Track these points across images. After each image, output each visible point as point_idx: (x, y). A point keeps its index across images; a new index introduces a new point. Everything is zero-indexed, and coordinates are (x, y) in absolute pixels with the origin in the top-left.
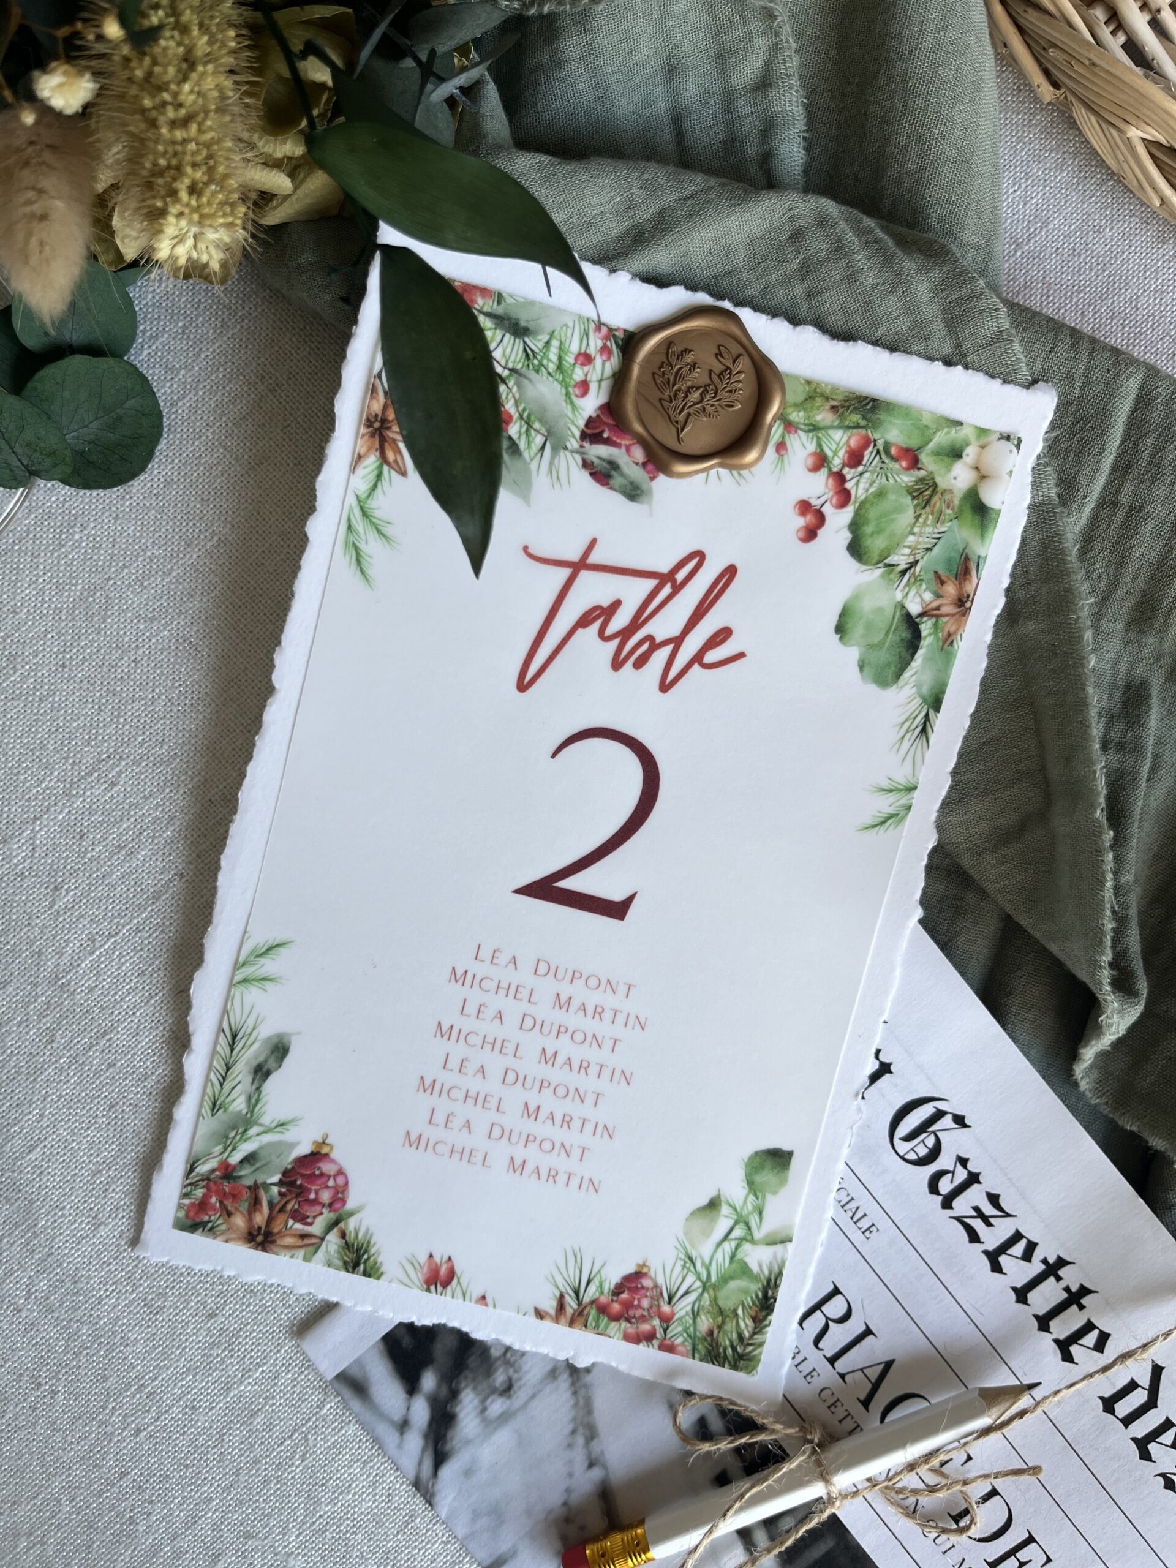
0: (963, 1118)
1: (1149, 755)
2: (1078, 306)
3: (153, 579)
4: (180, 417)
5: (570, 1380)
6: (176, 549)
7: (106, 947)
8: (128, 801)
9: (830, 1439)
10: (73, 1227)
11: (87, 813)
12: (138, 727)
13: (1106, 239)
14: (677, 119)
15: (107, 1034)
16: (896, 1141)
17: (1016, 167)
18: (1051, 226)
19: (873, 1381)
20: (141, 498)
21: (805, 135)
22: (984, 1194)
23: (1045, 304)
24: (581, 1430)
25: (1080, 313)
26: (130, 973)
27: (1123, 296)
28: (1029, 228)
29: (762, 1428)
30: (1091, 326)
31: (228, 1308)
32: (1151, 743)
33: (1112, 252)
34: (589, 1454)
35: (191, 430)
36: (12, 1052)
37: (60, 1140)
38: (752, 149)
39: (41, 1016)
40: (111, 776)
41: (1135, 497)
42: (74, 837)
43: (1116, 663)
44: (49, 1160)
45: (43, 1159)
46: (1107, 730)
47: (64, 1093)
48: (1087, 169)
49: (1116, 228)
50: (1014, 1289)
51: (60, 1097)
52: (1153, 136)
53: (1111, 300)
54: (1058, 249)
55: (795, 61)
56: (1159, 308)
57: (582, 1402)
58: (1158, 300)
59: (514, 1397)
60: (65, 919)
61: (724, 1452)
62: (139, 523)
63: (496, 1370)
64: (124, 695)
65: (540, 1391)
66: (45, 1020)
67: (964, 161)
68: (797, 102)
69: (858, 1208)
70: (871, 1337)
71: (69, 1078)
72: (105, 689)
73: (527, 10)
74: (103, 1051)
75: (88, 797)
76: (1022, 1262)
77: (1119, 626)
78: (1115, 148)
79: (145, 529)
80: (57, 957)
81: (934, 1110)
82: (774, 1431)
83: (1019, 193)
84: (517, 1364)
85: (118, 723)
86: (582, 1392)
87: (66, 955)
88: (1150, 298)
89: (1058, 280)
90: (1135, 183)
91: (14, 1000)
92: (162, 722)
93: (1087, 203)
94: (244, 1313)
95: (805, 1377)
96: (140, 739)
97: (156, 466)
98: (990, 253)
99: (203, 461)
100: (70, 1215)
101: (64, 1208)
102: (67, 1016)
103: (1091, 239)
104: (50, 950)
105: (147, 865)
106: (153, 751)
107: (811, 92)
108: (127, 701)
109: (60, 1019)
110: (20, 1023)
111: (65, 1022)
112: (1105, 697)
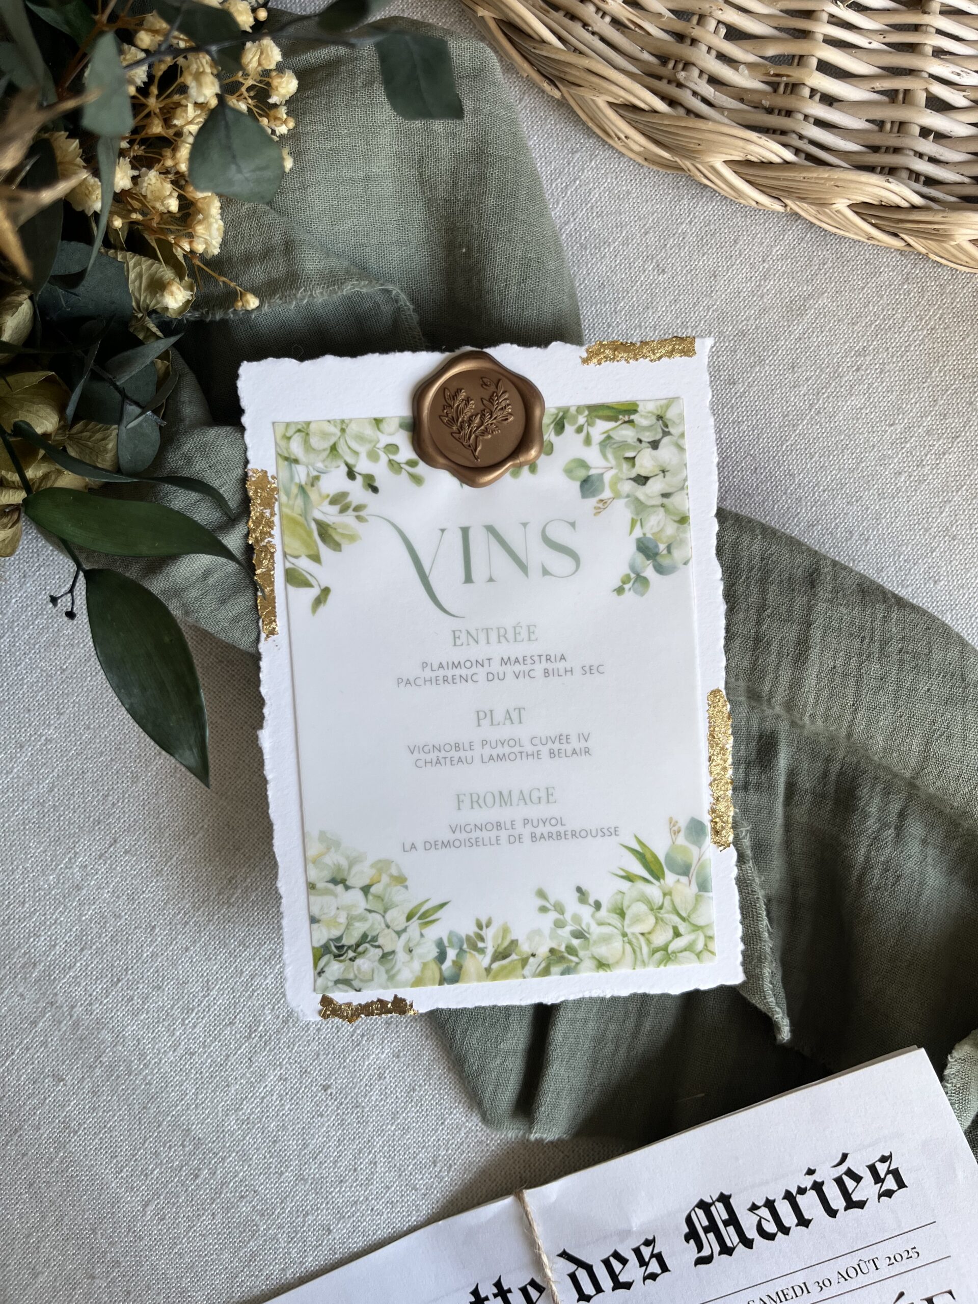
46: (747, 775)
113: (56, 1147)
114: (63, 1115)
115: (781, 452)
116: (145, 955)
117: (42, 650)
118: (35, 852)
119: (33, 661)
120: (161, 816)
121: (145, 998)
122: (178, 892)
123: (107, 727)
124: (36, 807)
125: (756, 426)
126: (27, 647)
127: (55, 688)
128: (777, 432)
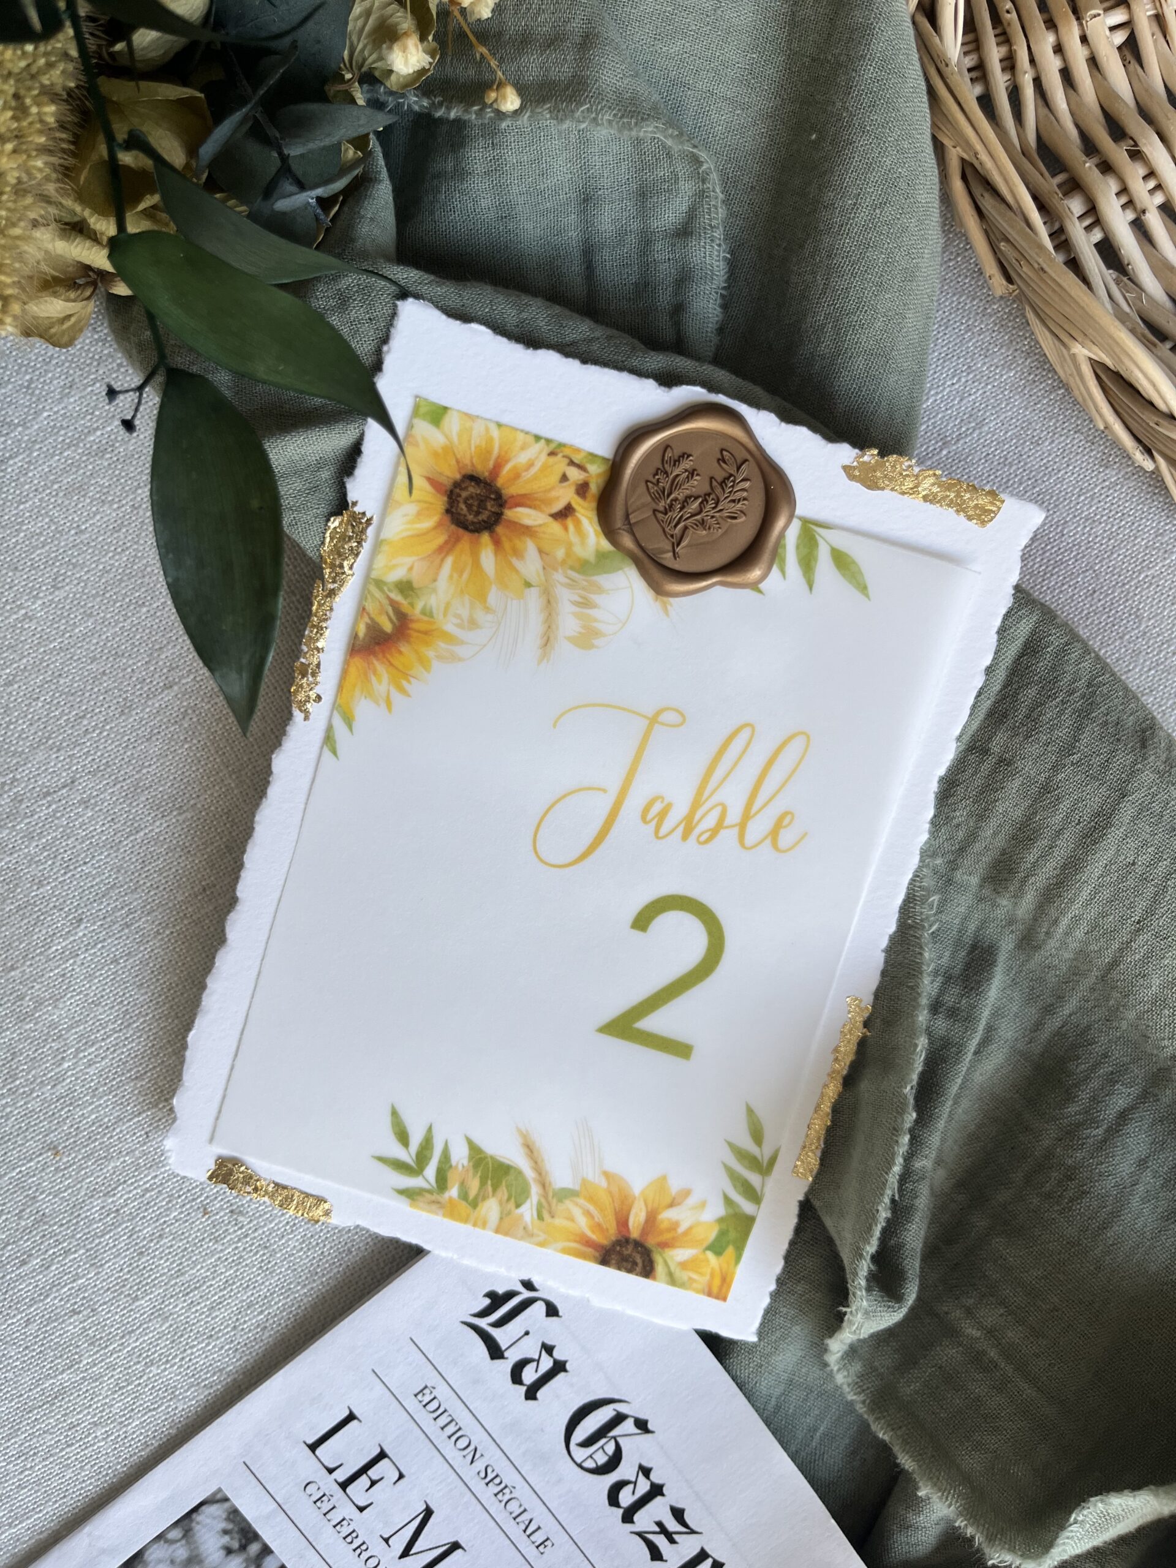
1: (982, 1026)
13: (1043, 453)
14: (588, 251)
17: (959, 358)
18: (985, 429)
21: (724, 292)
22: (668, 1508)
28: (961, 427)
32: (985, 1015)
33: (1047, 468)
38: (664, 298)
43: (965, 918)
46: (942, 991)
48: (1037, 372)
49: (1056, 442)
52: (1099, 357)
54: (988, 454)
55: (722, 212)
56: (1088, 538)
58: (1088, 529)
68: (718, 256)
73: (436, 110)
77: (974, 880)
78: (1063, 360)
83: (957, 386)
88: (1079, 525)
90: (1081, 399)
93: (1030, 410)
103: (1026, 449)
107: (736, 247)
112: (947, 954)
115: (1136, 581)
116: (54, 948)
117: (61, 494)
119: (44, 505)
120: (144, 771)
121: (39, 1003)
122: (131, 880)
123: (113, 627)
125: (1114, 534)
126: (42, 483)
127: (61, 550)
128: (1140, 553)
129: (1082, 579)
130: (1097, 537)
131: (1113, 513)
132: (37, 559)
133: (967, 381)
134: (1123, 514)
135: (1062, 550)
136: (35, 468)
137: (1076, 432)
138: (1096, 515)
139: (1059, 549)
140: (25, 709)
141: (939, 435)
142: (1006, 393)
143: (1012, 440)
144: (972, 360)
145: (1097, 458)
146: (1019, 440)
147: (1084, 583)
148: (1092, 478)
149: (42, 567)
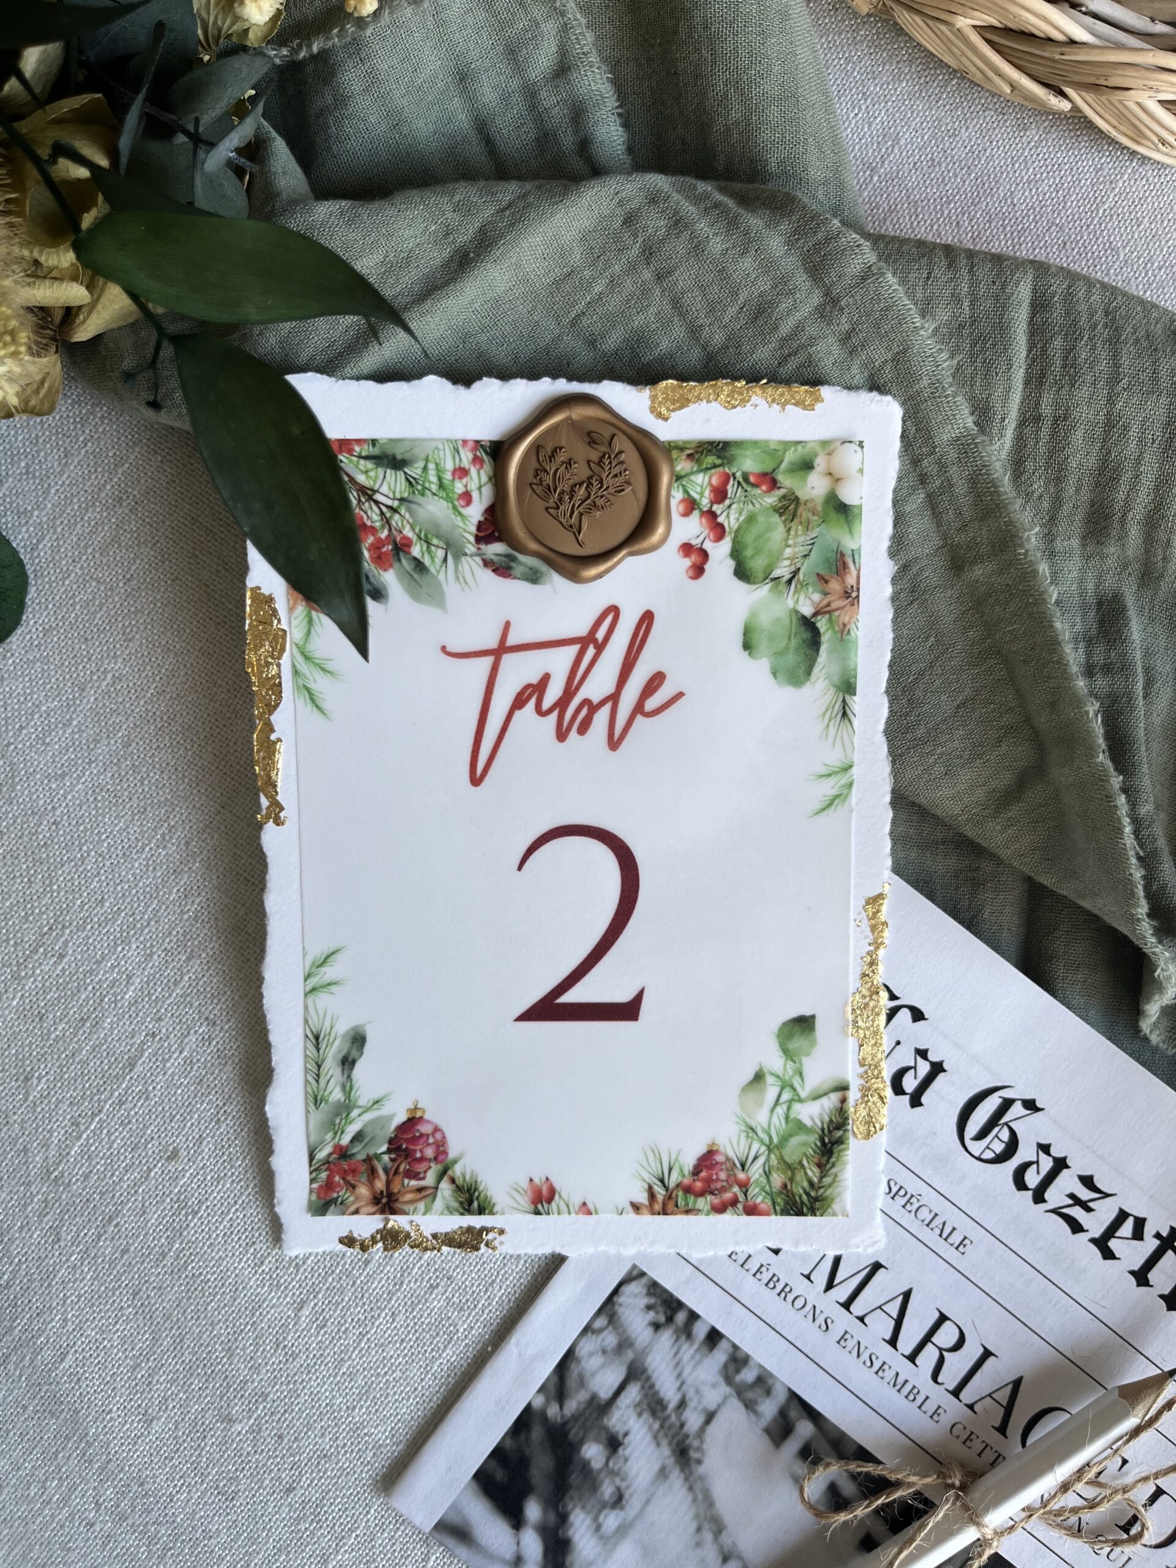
0: (1033, 1101)
1: (1140, 670)
2: (950, 218)
3: (54, 733)
4: (44, 560)
5: (682, 1476)
6: (71, 697)
7: (92, 1127)
8: (81, 970)
9: (973, 1476)
10: (125, 1428)
11: (41, 992)
12: (73, 890)
13: (964, 141)
14: (482, 127)
15: (113, 1220)
16: (968, 1142)
17: (851, 90)
18: (903, 142)
19: (1005, 1405)
20: (23, 652)
21: (619, 111)
22: (1077, 1179)
23: (915, 224)
24: (706, 1526)
25: (954, 224)
26: (122, 1150)
27: (996, 196)
28: (880, 150)
29: (897, 1485)
30: (970, 235)
31: (304, 1478)
32: (1138, 655)
33: (973, 153)
34: (721, 1549)
35: (58, 571)
36: (20, 1260)
37: (89, 1342)
38: (568, 140)
39: (42, 1215)
40: (57, 948)
41: (1056, 405)
42: (33, 1021)
43: (1081, 581)
44: (84, 1365)
45: (77, 1365)
46: (1089, 654)
47: (83, 1292)
48: (926, 74)
49: (971, 126)
50: (1132, 1273)
51: (79, 1297)
52: (983, 20)
53: (985, 203)
54: (915, 163)
55: (590, 37)
57: (700, 1497)
58: (1034, 190)
59: (628, 1507)
60: (43, 1109)
61: (862, 1519)
62: (27, 679)
63: (601, 1483)
64: (52, 861)
65: (653, 1495)
66: (46, 1219)
67: (789, 97)
68: (602, 79)
69: (944, 1224)
70: (992, 1358)
71: (84, 1275)
72: (30, 859)
73: (297, 53)
74: (113, 1238)
75: (39, 975)
76: (1135, 1242)
77: (1075, 542)
78: (949, 44)
79: (34, 684)
80: (44, 1150)
81: (1001, 1100)
82: (910, 1485)
83: (860, 115)
84: (622, 1472)
85: (52, 891)
86: (698, 1486)
87: (52, 1146)
88: (1025, 191)
89: (924, 195)
90: (979, 74)
91: (10, 1205)
92: (97, 879)
93: (934, 109)
94: (323, 1481)
95: (931, 1417)
96: (79, 902)
97: (31, 616)
98: (841, 185)
99: (77, 600)
100: (119, 1416)
101: (111, 1410)
102: (68, 1210)
103: (947, 145)
104: (35, 1145)
105: (116, 1032)
106: (96, 911)
107: (614, 66)
108: (56, 867)
109: (61, 1215)
110: (21, 1228)
111: (67, 1217)
112: (1078, 620)
113: (168, 1236)
114: (176, 1190)
115: (1097, 219)
117: (97, 555)
118: (112, 831)
119: (86, 571)
124: (109, 769)
125: (1060, 185)
126: (76, 553)
127: (118, 606)
128: (1089, 193)
129: (1049, 237)
130: (1045, 194)
131: (1050, 168)
132: (100, 623)
133: (867, 107)
134: (1059, 165)
135: (1020, 219)
136: (65, 542)
137: (984, 111)
138: (1035, 175)
139: (1017, 219)
140: (150, 761)
141: (864, 165)
142: (907, 103)
143: (931, 141)
144: (864, 87)
145: (1013, 126)
146: (937, 139)
147: (1052, 240)
148: (1017, 144)
149: (108, 628)
